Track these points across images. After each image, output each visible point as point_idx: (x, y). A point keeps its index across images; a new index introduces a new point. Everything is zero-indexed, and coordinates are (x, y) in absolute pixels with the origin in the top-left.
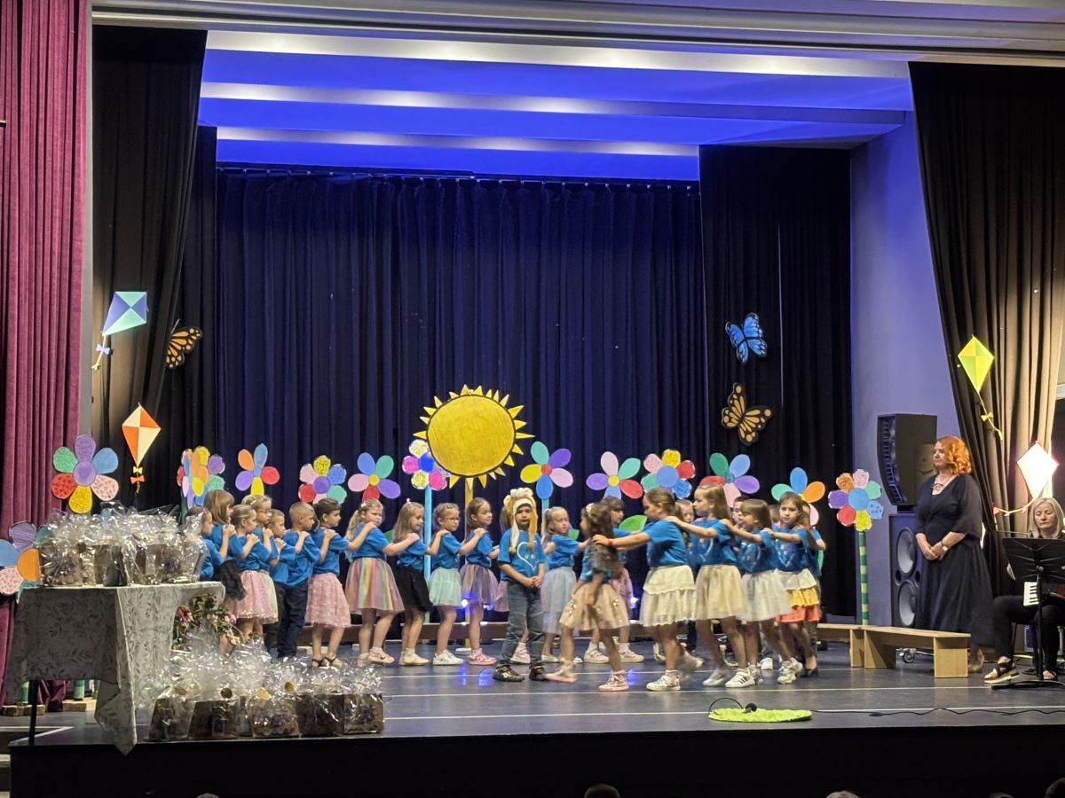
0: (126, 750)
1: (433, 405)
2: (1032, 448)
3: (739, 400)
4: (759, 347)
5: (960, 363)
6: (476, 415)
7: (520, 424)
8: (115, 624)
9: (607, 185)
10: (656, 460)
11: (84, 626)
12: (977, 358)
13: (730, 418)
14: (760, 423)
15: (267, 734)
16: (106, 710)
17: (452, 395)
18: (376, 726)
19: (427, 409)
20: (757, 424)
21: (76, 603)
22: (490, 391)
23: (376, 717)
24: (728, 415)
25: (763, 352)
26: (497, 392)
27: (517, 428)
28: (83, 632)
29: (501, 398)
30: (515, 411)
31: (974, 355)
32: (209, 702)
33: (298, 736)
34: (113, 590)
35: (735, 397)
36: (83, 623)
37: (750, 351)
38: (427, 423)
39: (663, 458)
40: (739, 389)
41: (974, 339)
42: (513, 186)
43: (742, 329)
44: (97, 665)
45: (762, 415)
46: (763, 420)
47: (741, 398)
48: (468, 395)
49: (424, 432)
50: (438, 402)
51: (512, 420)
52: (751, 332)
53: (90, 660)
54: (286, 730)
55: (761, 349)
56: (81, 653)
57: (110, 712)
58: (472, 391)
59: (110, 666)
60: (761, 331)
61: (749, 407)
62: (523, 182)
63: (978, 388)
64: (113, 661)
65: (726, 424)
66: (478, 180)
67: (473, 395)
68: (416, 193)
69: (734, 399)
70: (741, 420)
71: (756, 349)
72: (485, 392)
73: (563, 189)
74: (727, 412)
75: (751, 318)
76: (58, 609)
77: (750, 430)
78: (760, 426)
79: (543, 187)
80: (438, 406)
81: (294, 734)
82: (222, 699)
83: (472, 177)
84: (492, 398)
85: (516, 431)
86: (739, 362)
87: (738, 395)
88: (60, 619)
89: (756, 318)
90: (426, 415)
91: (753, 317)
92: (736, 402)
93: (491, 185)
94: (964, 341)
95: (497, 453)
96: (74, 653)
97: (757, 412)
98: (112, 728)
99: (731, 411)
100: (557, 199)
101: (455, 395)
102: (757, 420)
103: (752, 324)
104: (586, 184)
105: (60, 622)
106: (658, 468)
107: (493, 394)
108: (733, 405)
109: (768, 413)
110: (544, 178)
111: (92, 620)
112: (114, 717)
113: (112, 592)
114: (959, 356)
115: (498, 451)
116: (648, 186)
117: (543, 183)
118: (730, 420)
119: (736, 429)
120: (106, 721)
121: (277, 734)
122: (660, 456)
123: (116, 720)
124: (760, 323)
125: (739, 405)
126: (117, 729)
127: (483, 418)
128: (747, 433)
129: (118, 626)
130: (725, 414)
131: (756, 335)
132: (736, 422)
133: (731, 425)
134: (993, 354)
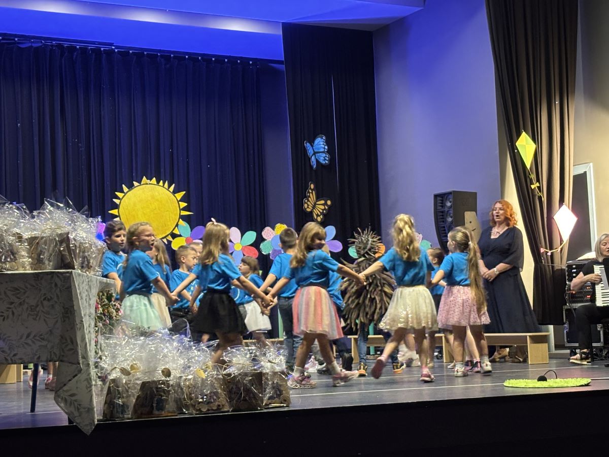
0: (88, 430)
1: (122, 191)
2: (561, 209)
3: (312, 193)
4: (324, 159)
5: (517, 149)
6: (153, 197)
7: (183, 205)
8: (73, 306)
9: (200, 58)
10: (271, 231)
11: (38, 309)
12: (527, 146)
13: (308, 205)
14: (325, 209)
15: (204, 410)
16: (67, 391)
17: (135, 184)
18: (285, 401)
19: (118, 193)
20: (323, 210)
21: (29, 286)
22: (161, 182)
23: (284, 392)
24: (307, 203)
25: (327, 162)
26: (167, 182)
27: (181, 207)
28: (37, 315)
29: (169, 187)
30: (180, 195)
31: (525, 144)
32: (154, 382)
33: (228, 411)
34: (68, 272)
35: (310, 191)
36: (37, 306)
37: (317, 161)
38: (118, 204)
39: (275, 230)
40: (312, 186)
41: (524, 134)
42: (139, 54)
43: (312, 146)
44: (53, 347)
45: (325, 204)
46: (327, 208)
47: (314, 192)
48: (147, 184)
49: (117, 210)
50: (125, 189)
51: (178, 202)
52: (319, 149)
53: (44, 343)
54: (219, 406)
55: (325, 160)
56: (35, 336)
57: (69, 393)
58: (149, 181)
59: (70, 347)
60: (326, 147)
61: (318, 198)
62: (145, 53)
63: (528, 166)
64: (73, 342)
65: (305, 209)
66: (116, 50)
67: (150, 184)
68: (75, 57)
69: (310, 193)
70: (314, 207)
71: (322, 161)
72: (158, 182)
73: (172, 60)
74: (306, 201)
75: (320, 139)
76: (9, 293)
77: (319, 214)
78: (325, 211)
79: (159, 57)
80: (125, 191)
81: (226, 410)
82: (163, 378)
83: (113, 47)
84: (163, 186)
85: (181, 210)
86: (311, 167)
87: (312, 190)
88: (12, 303)
89: (324, 138)
90: (117, 198)
91: (322, 138)
92: (311, 194)
93: (125, 54)
94: (519, 135)
95: (168, 225)
96: (28, 336)
97: (323, 202)
98: (72, 409)
99: (308, 201)
100: (168, 66)
101: (138, 184)
102: (322, 207)
103: (320, 143)
104: (187, 57)
105: (12, 306)
106: (272, 236)
107: (164, 183)
108: (309, 197)
109: (329, 202)
110: (160, 51)
111: (45, 303)
112: (73, 398)
113: (68, 275)
114: (517, 144)
115: (169, 223)
116: (226, 60)
117: (159, 54)
118: (308, 206)
119: (311, 212)
120: (66, 401)
121: (212, 410)
122: (273, 228)
123: (76, 401)
124: (326, 142)
125: (313, 196)
126: (78, 409)
127: (157, 200)
128: (318, 215)
129: (75, 308)
130: (305, 203)
131: (322, 150)
132: (311, 208)
133: (309, 210)
134: (536, 144)
